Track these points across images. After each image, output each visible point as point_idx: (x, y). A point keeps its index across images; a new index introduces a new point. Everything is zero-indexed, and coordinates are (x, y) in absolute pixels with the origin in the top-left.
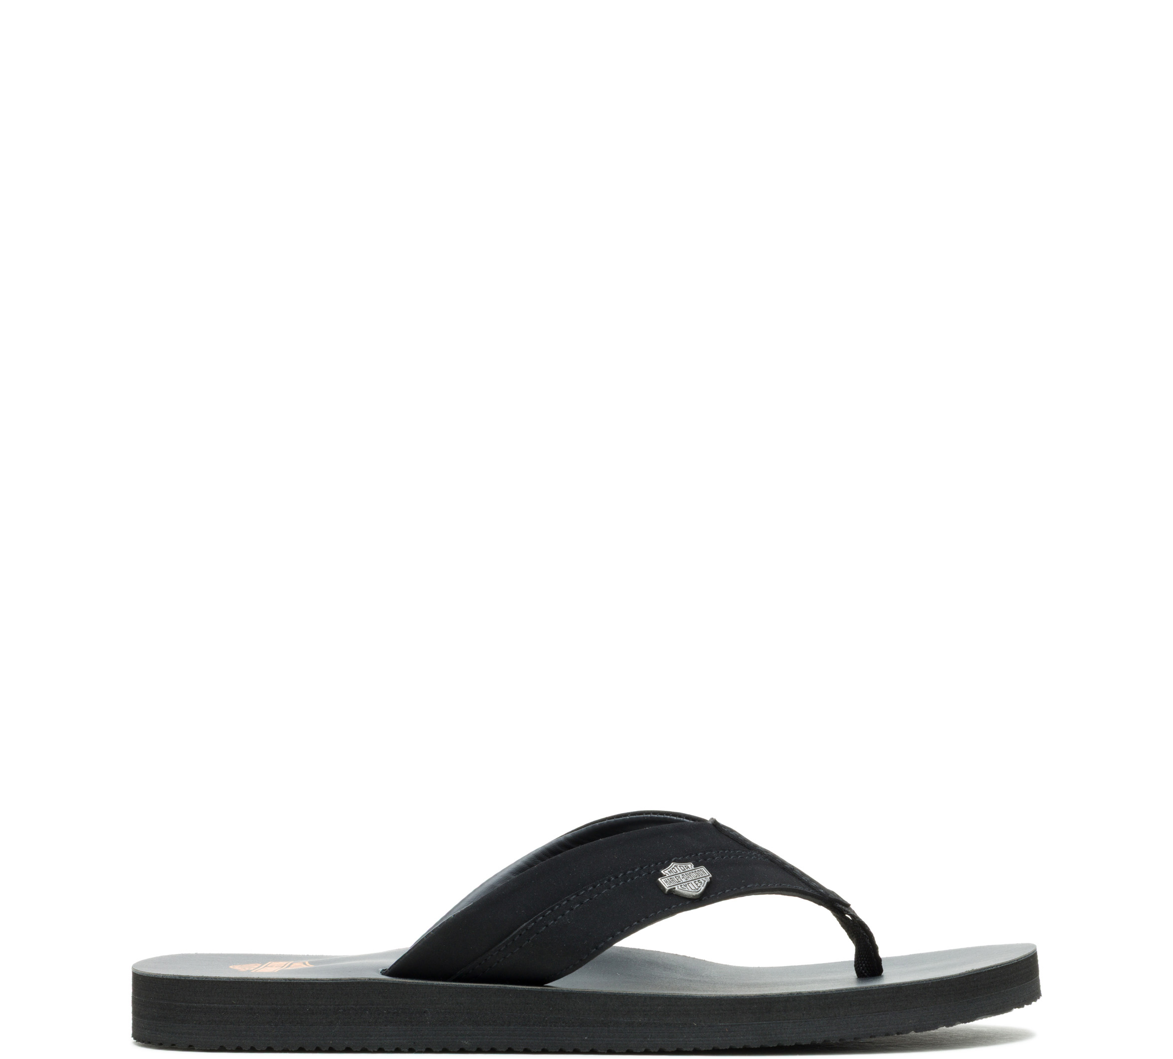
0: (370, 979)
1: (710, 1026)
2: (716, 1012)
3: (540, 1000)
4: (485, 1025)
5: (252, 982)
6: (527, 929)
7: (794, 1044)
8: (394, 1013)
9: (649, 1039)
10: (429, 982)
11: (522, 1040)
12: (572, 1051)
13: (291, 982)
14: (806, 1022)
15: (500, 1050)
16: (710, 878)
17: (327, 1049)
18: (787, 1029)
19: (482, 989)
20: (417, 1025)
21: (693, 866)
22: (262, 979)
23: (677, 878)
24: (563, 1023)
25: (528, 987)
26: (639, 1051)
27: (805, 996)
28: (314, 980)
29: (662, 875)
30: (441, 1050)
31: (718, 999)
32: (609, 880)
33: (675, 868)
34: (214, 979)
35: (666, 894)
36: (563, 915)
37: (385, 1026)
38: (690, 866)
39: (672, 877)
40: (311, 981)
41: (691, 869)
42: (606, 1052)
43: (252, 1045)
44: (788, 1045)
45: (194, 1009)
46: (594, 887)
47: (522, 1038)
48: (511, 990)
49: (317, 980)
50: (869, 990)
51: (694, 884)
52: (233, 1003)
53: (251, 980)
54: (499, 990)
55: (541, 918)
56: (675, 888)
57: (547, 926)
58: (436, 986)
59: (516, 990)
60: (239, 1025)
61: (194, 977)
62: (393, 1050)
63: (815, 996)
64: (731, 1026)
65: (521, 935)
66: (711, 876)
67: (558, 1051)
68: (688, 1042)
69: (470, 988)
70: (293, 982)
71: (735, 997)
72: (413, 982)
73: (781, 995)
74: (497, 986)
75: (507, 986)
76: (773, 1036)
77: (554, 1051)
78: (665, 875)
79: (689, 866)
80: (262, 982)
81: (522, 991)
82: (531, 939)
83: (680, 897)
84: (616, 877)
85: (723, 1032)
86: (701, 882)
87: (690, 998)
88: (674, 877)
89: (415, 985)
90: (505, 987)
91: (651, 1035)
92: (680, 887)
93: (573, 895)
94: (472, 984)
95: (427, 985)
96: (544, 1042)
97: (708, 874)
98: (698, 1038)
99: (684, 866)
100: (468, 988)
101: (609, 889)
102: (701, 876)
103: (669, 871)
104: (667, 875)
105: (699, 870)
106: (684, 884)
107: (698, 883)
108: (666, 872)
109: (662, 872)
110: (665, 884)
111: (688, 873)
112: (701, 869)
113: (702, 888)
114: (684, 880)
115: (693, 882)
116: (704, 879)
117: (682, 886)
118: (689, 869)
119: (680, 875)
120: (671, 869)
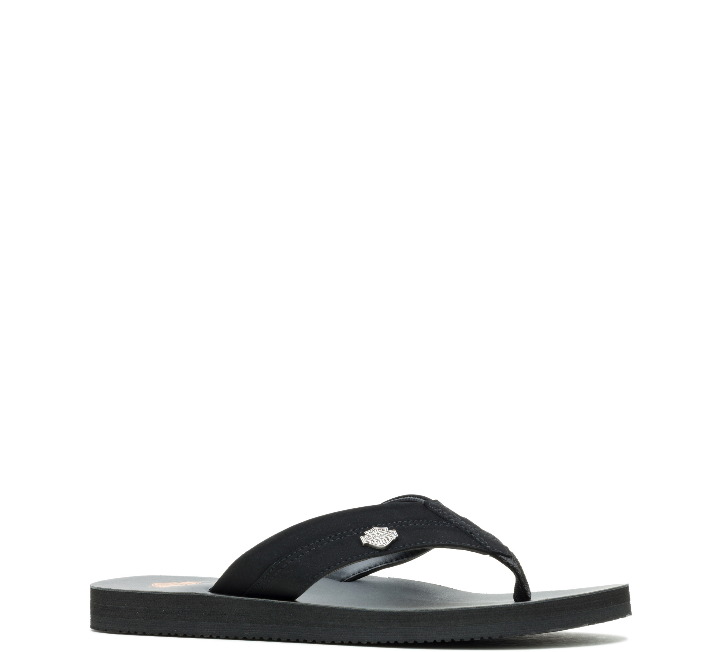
0: (195, 593)
1: (376, 629)
2: (379, 620)
3: (286, 609)
4: (257, 623)
5: (134, 593)
6: (276, 566)
7: (423, 642)
8: (208, 614)
9: (343, 636)
10: (227, 596)
11: (276, 633)
12: (303, 641)
13: (154, 594)
14: (430, 628)
15: (265, 639)
16: (396, 537)
17: (174, 634)
18: (419, 632)
19: (255, 601)
20: (221, 622)
21: (388, 529)
22: (140, 592)
23: (373, 536)
24: (298, 624)
25: (279, 601)
26: (338, 643)
27: (429, 612)
28: (166, 593)
29: (364, 535)
30: (233, 638)
31: (380, 612)
32: (330, 537)
33: (375, 530)
34: (116, 591)
35: (363, 546)
36: (297, 558)
37: (204, 622)
38: (386, 529)
39: (370, 536)
40: (165, 594)
41: (386, 531)
42: (320, 642)
43: (135, 631)
44: (420, 642)
45: (107, 608)
46: (320, 541)
47: (276, 632)
48: (270, 603)
49: (168, 593)
50: (470, 610)
51: (384, 541)
52: (125, 605)
53: (134, 592)
54: (264, 602)
55: (285, 559)
56: (369, 543)
57: (287, 564)
58: (231, 599)
59: (272, 603)
60: (129, 619)
61: (106, 589)
62: (208, 637)
63: (436, 612)
64: (388, 629)
65: (273, 569)
66: (397, 536)
67: (295, 641)
68: (364, 639)
69: (249, 601)
70: (156, 594)
71: (389, 611)
72: (218, 596)
73: (416, 611)
74: (263, 600)
75: (268, 600)
76: (411, 636)
77: (293, 641)
78: (366, 535)
80: (140, 593)
81: (276, 603)
82: (278, 572)
83: (372, 548)
84: (336, 535)
85: (383, 632)
86: (389, 540)
87: (365, 611)
88: (371, 536)
89: (220, 598)
90: (267, 601)
91: (344, 633)
92: (373, 542)
93: (306, 546)
94: (250, 598)
95: (225, 598)
96: (288, 635)
97: (396, 535)
98: (369, 636)
99: (381, 529)
100: (247, 600)
101: (329, 542)
102: (390, 536)
103: (369, 532)
104: (367, 535)
105: (391, 532)
106: (377, 541)
107: (386, 540)
108: (367, 533)
109: (365, 532)
110: (364, 540)
111: (382, 533)
112: (392, 531)
113: (388, 543)
114: (378, 538)
115: (383, 539)
116: (392, 537)
117: (375, 542)
118: (384, 531)
119: (376, 535)
120: (371, 531)
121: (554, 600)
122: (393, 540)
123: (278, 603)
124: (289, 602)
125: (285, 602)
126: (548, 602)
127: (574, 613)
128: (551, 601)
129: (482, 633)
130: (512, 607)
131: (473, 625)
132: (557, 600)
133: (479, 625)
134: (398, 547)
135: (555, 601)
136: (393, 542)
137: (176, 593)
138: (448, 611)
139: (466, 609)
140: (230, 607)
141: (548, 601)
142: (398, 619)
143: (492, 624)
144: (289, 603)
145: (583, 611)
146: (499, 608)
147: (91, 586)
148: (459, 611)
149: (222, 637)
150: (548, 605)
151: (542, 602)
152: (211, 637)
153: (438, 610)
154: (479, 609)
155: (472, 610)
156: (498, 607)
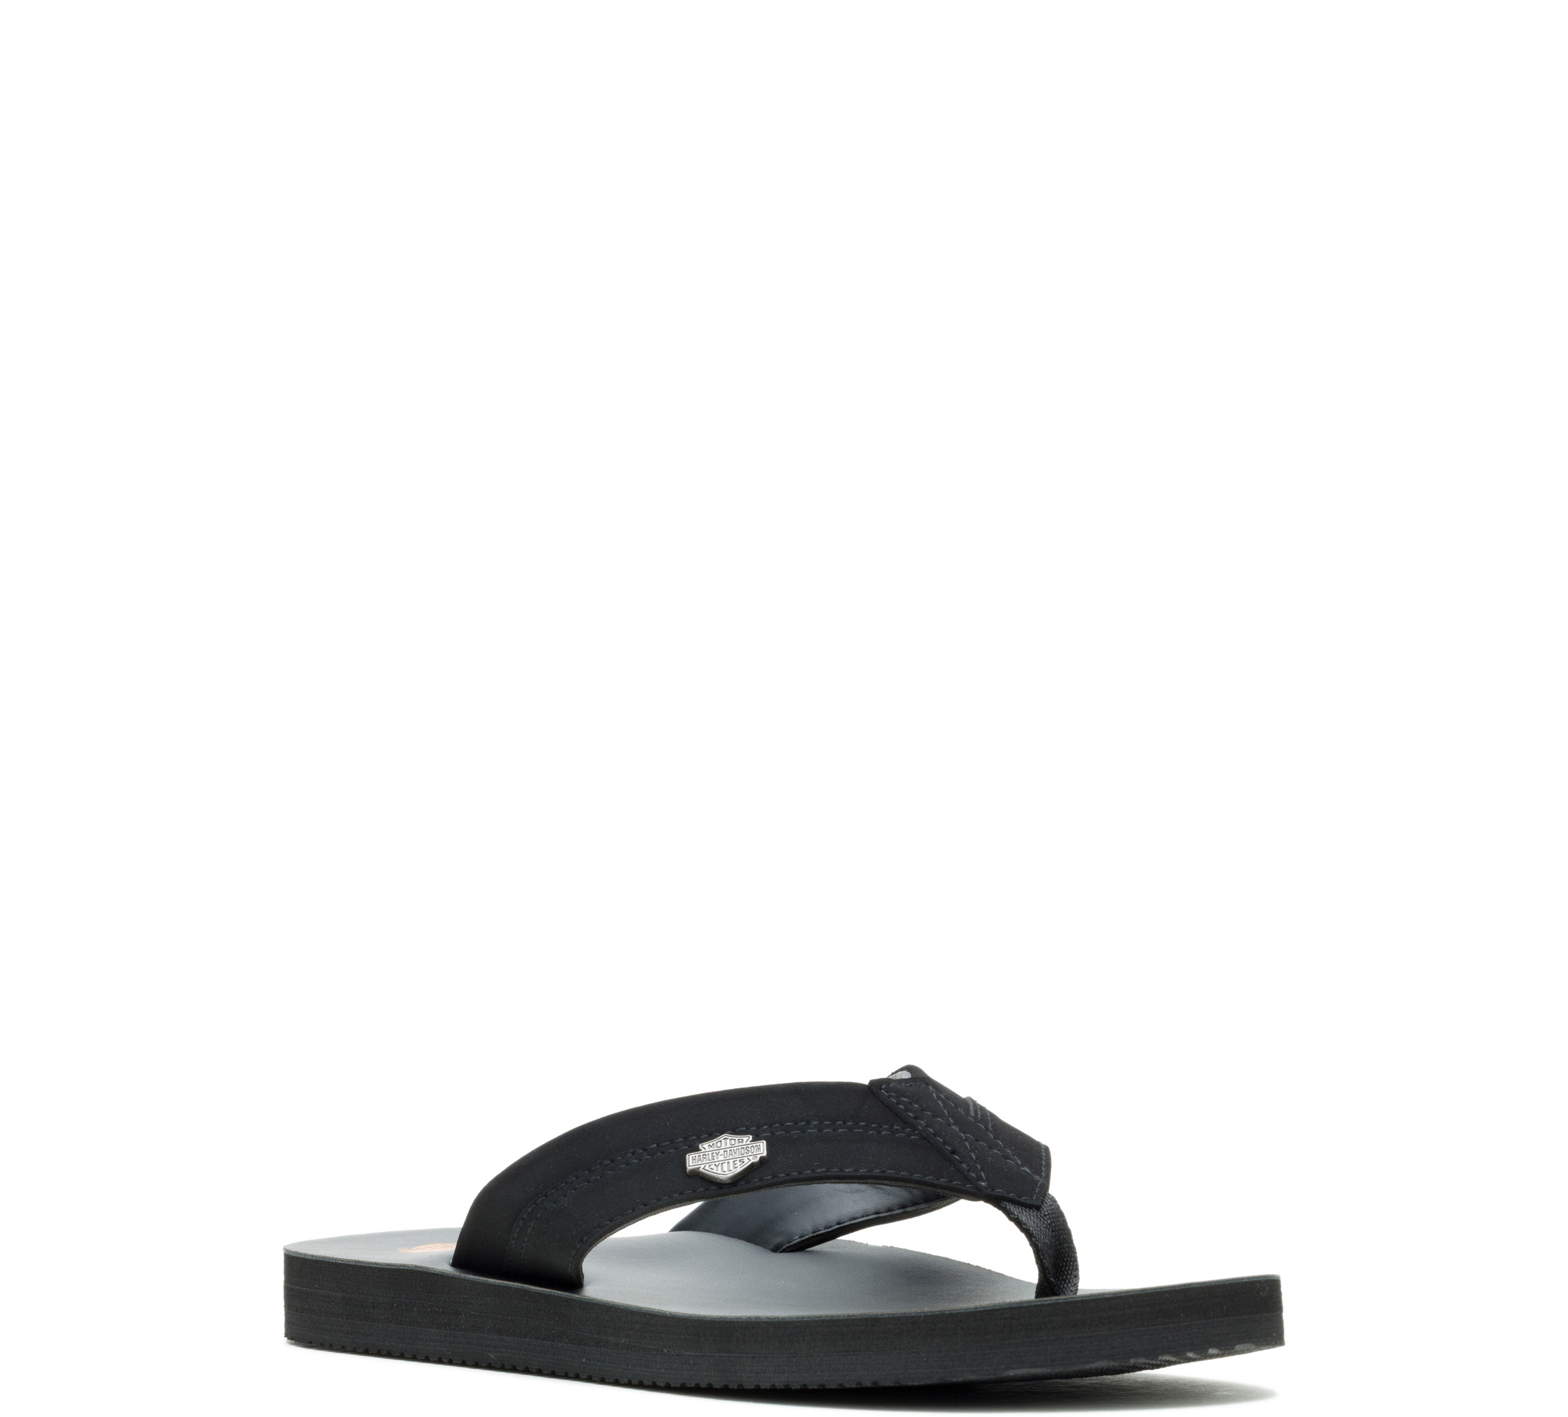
1: (678, 1355)
2: (683, 1337)
3: (549, 1306)
4: (507, 1334)
8: (436, 1313)
11: (535, 1357)
13: (356, 1265)
16: (761, 1157)
20: (454, 1329)
21: (751, 1139)
23: (714, 1154)
24: (566, 1338)
27: (763, 1322)
29: (697, 1149)
30: (473, 1364)
32: (634, 1153)
35: (688, 1176)
36: (565, 1196)
37: (430, 1328)
39: (707, 1153)
40: (371, 1266)
41: (744, 1143)
46: (613, 1161)
50: (836, 1320)
51: (731, 1165)
54: (517, 1290)
55: (543, 1198)
56: (700, 1168)
60: (321, 1316)
63: (774, 1323)
64: (696, 1356)
73: (740, 1318)
75: (524, 1285)
78: (701, 1150)
79: (745, 1139)
85: (690, 1363)
86: (744, 1162)
88: (710, 1153)
92: (708, 1168)
97: (762, 1152)
99: (737, 1139)
101: (628, 1165)
102: (750, 1154)
103: (709, 1145)
104: (703, 1150)
105: (754, 1145)
106: (717, 1164)
107: (738, 1162)
108: (705, 1146)
109: (700, 1146)
110: (692, 1161)
111: (735, 1148)
112: (758, 1144)
113: (739, 1170)
114: (721, 1158)
115: (731, 1161)
116: (751, 1158)
117: (712, 1167)
118: (741, 1144)
119: (722, 1152)
120: (715, 1142)
121: (1021, 1305)
122: (752, 1164)
123: (539, 1293)
124: (554, 1291)
125: (548, 1290)
126: (1006, 1309)
127: (1069, 1336)
128: (1012, 1306)
129: (858, 1373)
130: (921, 1316)
131: (842, 1354)
132: (1027, 1305)
133: (854, 1355)
134: (761, 1179)
135: (1023, 1307)
136: (752, 1168)
137: (388, 1265)
138: (795, 1322)
139: (829, 1318)
140: (467, 1298)
141: (1005, 1307)
142: (712, 1336)
143: (879, 1354)
144: (553, 1294)
145: (1094, 1332)
146: (893, 1318)
147: (285, 1249)
148: (816, 1322)
149: (456, 1362)
150: (1005, 1316)
151: (990, 1308)
152: (440, 1361)
153: (779, 1318)
154: (854, 1319)
155: (840, 1320)
156: (891, 1316)
